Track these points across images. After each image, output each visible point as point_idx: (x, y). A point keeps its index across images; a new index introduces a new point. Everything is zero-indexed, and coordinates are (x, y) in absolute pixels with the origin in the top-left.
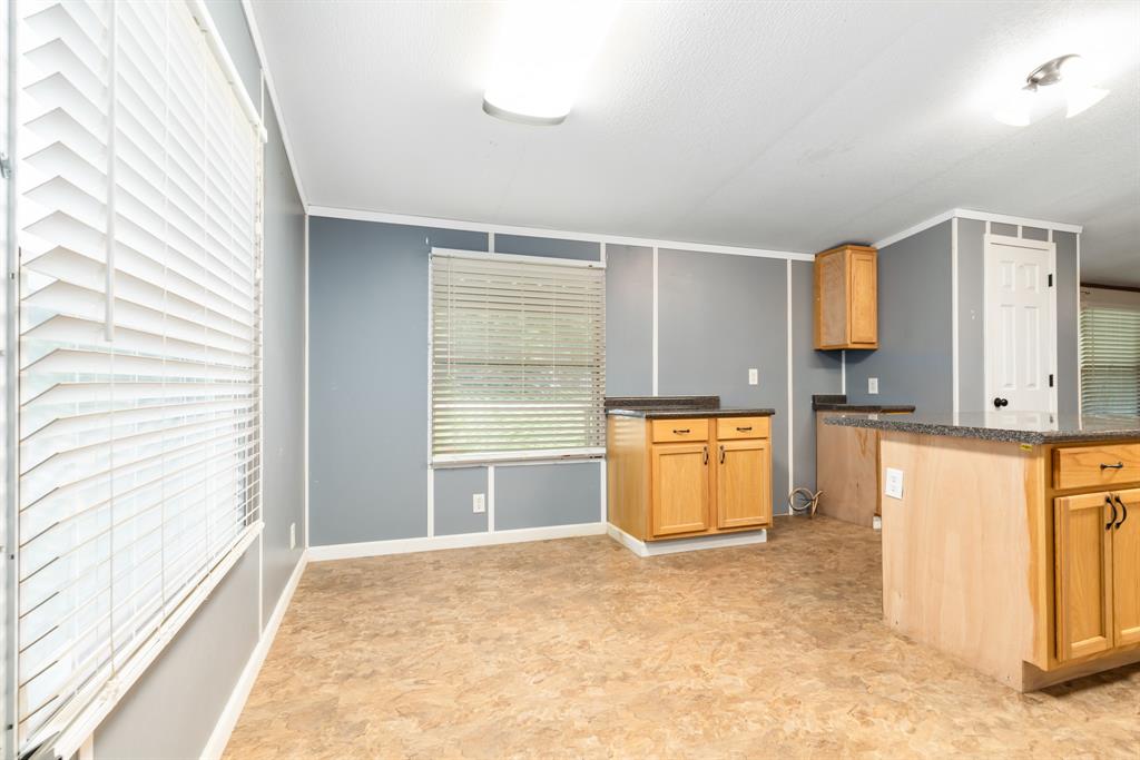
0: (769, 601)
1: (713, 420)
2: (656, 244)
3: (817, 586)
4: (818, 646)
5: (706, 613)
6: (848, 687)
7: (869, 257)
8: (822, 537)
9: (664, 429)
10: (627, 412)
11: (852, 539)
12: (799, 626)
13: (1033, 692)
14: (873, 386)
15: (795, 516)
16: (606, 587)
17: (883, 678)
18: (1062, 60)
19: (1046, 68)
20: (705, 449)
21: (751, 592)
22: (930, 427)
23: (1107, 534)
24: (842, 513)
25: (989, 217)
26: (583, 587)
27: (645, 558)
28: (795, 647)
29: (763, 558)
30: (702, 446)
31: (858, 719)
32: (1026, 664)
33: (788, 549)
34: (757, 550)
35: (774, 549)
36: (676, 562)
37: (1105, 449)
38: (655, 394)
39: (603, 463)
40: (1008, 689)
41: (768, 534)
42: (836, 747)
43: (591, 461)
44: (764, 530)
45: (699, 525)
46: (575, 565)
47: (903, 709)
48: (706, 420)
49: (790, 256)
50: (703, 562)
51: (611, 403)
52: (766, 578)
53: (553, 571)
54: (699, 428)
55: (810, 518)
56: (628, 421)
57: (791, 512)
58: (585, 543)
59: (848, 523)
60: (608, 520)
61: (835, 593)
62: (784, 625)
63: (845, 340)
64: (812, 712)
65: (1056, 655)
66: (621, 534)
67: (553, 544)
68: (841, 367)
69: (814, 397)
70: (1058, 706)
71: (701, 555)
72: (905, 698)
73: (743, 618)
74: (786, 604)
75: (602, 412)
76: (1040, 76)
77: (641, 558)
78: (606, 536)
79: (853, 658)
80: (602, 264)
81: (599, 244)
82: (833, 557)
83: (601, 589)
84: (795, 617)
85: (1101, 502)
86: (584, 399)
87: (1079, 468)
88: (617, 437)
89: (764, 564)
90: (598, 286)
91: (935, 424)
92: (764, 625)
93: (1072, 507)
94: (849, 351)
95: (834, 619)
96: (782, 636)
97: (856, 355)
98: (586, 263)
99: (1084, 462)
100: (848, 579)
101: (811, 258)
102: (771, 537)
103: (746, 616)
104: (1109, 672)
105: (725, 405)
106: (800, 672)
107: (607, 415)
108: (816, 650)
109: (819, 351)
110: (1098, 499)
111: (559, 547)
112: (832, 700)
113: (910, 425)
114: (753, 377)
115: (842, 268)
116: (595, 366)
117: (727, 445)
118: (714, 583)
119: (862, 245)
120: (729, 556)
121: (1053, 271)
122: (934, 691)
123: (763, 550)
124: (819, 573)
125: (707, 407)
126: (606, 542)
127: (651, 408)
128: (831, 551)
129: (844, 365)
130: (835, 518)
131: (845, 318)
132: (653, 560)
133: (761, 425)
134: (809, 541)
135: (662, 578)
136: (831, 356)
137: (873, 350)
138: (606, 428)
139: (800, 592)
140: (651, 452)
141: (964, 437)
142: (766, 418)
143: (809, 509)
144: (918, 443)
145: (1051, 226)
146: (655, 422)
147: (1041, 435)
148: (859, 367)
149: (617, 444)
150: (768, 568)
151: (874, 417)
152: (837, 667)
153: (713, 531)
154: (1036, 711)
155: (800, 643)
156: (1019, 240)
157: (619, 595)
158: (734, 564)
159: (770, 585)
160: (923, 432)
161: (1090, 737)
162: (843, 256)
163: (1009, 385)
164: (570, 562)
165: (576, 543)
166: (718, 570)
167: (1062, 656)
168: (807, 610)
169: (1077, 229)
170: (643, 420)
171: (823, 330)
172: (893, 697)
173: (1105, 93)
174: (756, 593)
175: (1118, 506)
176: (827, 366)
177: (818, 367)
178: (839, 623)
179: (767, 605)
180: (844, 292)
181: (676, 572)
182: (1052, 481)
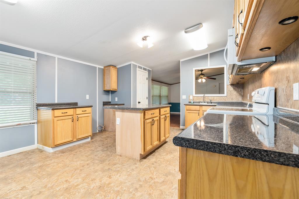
0: (90, 155)
1: (75, 109)
2: (57, 56)
3: (102, 149)
4: (101, 163)
5: (71, 164)
6: (107, 171)
7: (116, 69)
8: (104, 136)
9: (58, 113)
10: (46, 108)
11: (111, 135)
12: (97, 160)
13: (141, 159)
14: (116, 99)
15: (98, 132)
16: (36, 165)
17: (115, 166)
18: (147, 36)
19: (145, 37)
20: (72, 117)
21: (85, 154)
22: (125, 108)
23: (152, 126)
24: (110, 130)
25: (138, 65)
26: (25, 168)
27: (51, 153)
28: (95, 165)
29: (89, 145)
30: (72, 116)
31: (109, 178)
32: (140, 154)
33: (96, 141)
34: (88, 143)
35: (92, 142)
36: (63, 152)
37: (152, 111)
38: (56, 102)
39: (36, 125)
40: (138, 160)
41: (91, 138)
42: (103, 187)
43: (30, 125)
44: (90, 137)
45: (70, 139)
46: (22, 161)
47: (118, 171)
48: (73, 109)
49: (98, 66)
50: (71, 150)
51: (39, 105)
52: (90, 150)
53: (11, 166)
54: (70, 112)
55: (102, 132)
56: (45, 111)
57: (98, 131)
58: (28, 153)
59: (111, 132)
60: (38, 143)
61: (106, 149)
62: (93, 161)
63: (110, 88)
64: (98, 180)
65: (145, 151)
66: (43, 147)
67: (12, 156)
68: (110, 95)
69: (103, 102)
70: (145, 160)
71: (71, 148)
72: (119, 169)
73: (82, 162)
74: (94, 155)
75: (35, 108)
76: (144, 38)
77: (50, 153)
78: (38, 149)
79: (109, 164)
80: (35, 59)
81: (34, 52)
82: (107, 141)
83: (33, 167)
84: (96, 158)
85: (151, 121)
86: (27, 104)
87: (149, 114)
88: (41, 116)
89: (90, 146)
90: (33, 66)
91: (126, 107)
92: (88, 162)
93: (147, 122)
94: (111, 91)
95: (105, 156)
96: (92, 164)
97: (113, 92)
98: (29, 58)
99: (149, 113)
100: (109, 145)
101: (103, 67)
102: (92, 138)
103: (83, 161)
104: (152, 151)
105: (79, 105)
106: (96, 172)
107: (37, 109)
108: (101, 165)
109: (104, 91)
110: (151, 120)
111: (15, 157)
112: (103, 175)
113: (121, 108)
114: (88, 97)
115: (110, 71)
116: (32, 93)
117: (79, 116)
118: (74, 155)
119: (114, 66)
120: (80, 146)
121: (147, 77)
122: (125, 165)
123: (89, 143)
124: (103, 145)
125: (74, 105)
126: (37, 151)
127: (54, 106)
128: (106, 139)
129: (110, 94)
130: (108, 131)
131: (110, 83)
132: (55, 153)
133: (89, 110)
134: (101, 138)
135: (58, 157)
136: (107, 92)
137: (116, 91)
138: (37, 113)
139: (98, 151)
140: (54, 120)
141: (131, 110)
142: (90, 108)
143: (102, 130)
144: (123, 112)
145: (147, 68)
146: (55, 110)
147: (142, 109)
148: (113, 95)
149: (41, 118)
150: (90, 147)
151: (116, 106)
152: (105, 167)
153: (75, 140)
154: (142, 163)
155: (97, 164)
156: (142, 70)
157: (40, 167)
158: (81, 148)
159: (90, 151)
160: (123, 110)
161: (149, 164)
162: (110, 68)
163: (141, 99)
164: (20, 161)
165: (23, 154)
166: (76, 151)
167: (146, 151)
168: (99, 155)
169: (151, 70)
170: (51, 110)
171: (105, 85)
172: (117, 170)
173: (153, 45)
174: (86, 154)
175: (154, 121)
176: (106, 95)
177: (105, 95)
178: (107, 156)
179: (89, 157)
180: (110, 77)
181: (63, 154)
182: (144, 118)
